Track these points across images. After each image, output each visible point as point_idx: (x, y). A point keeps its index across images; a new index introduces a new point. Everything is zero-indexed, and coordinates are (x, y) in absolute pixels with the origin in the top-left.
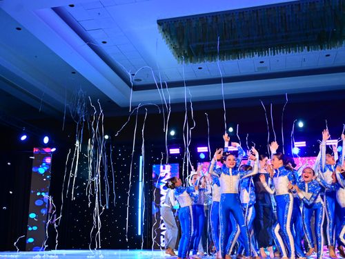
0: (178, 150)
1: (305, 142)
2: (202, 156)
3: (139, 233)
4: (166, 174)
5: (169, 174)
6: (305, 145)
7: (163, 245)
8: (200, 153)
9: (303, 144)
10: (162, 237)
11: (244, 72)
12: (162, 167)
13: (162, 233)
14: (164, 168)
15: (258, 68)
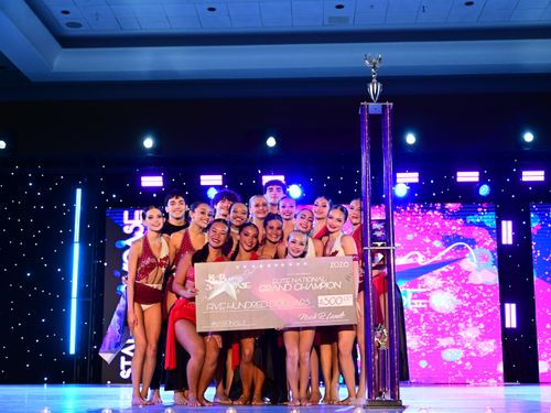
0: (160, 178)
1: (416, 174)
2: (212, 193)
3: (72, 351)
4: (136, 229)
5: (142, 229)
6: (416, 180)
7: (124, 375)
8: (208, 187)
9: (413, 177)
10: (123, 358)
11: (300, 25)
12: (126, 213)
13: (123, 351)
14: (131, 217)
15: (331, 19)
